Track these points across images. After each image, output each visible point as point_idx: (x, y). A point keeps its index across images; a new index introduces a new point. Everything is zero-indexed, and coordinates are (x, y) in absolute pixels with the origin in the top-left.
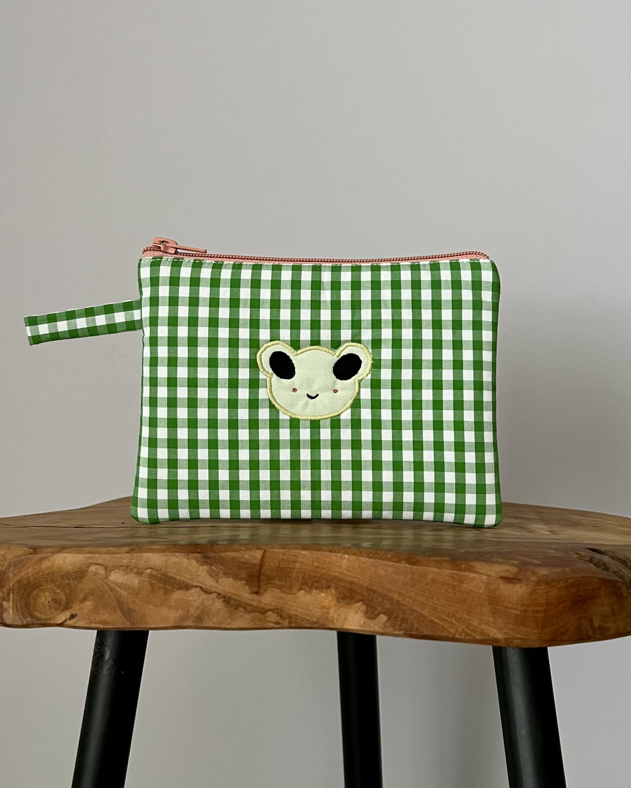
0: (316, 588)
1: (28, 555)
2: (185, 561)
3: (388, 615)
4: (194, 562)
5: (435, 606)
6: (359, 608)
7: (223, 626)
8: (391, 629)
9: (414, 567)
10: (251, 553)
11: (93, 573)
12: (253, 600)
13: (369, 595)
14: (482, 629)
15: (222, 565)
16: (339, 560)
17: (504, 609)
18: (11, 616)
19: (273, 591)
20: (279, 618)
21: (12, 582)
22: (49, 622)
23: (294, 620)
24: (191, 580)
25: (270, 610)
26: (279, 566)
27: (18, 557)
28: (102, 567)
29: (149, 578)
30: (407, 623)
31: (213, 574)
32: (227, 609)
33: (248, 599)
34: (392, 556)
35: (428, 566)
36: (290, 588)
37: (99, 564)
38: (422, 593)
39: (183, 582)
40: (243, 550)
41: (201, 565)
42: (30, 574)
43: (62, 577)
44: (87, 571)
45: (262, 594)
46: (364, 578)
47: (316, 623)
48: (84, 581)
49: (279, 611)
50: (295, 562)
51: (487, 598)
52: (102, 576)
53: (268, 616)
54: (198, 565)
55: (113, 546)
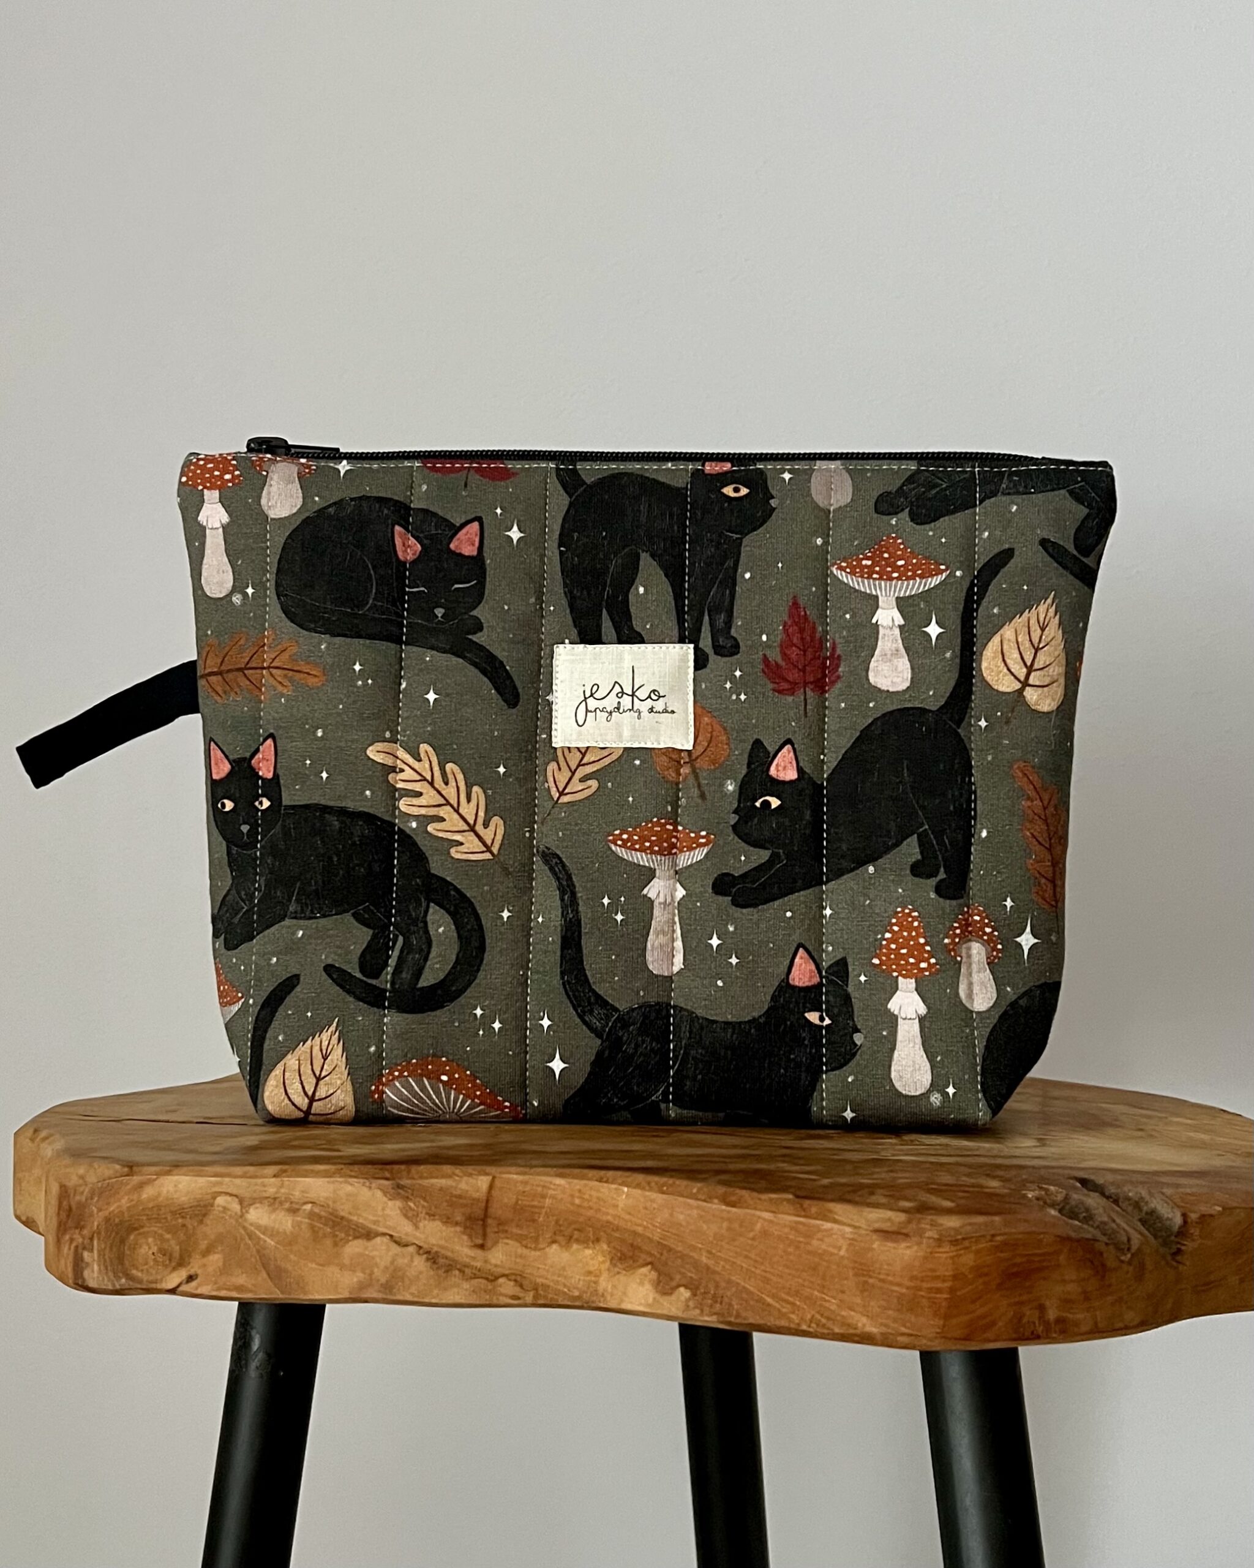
0: (578, 1241)
1: (122, 1176)
2: (365, 1189)
3: (690, 1289)
4: (379, 1194)
5: (768, 1275)
6: (646, 1275)
7: (426, 1300)
8: (698, 1311)
9: (734, 1210)
10: (471, 1180)
11: (221, 1209)
12: (474, 1258)
13: (662, 1254)
14: (843, 1316)
15: (425, 1199)
16: (615, 1196)
17: (879, 1284)
18: (96, 1275)
19: (507, 1244)
20: (518, 1289)
21: (96, 1222)
22: (154, 1286)
23: (542, 1292)
24: (375, 1222)
25: (503, 1275)
26: (517, 1202)
27: (104, 1180)
28: (237, 1200)
29: (309, 1218)
30: (721, 1303)
31: (410, 1214)
32: (432, 1273)
33: (467, 1256)
34: (698, 1191)
35: (755, 1209)
36: (536, 1240)
37: (231, 1195)
38: (745, 1253)
39: (364, 1227)
40: (458, 1176)
41: (390, 1199)
42: (124, 1208)
43: (173, 1213)
44: (212, 1205)
45: (490, 1249)
46: (654, 1226)
47: (579, 1298)
48: (207, 1221)
49: (519, 1278)
50: (544, 1197)
51: (851, 1265)
52: (236, 1214)
53: (500, 1286)
54: (385, 1199)
55: (251, 1165)
